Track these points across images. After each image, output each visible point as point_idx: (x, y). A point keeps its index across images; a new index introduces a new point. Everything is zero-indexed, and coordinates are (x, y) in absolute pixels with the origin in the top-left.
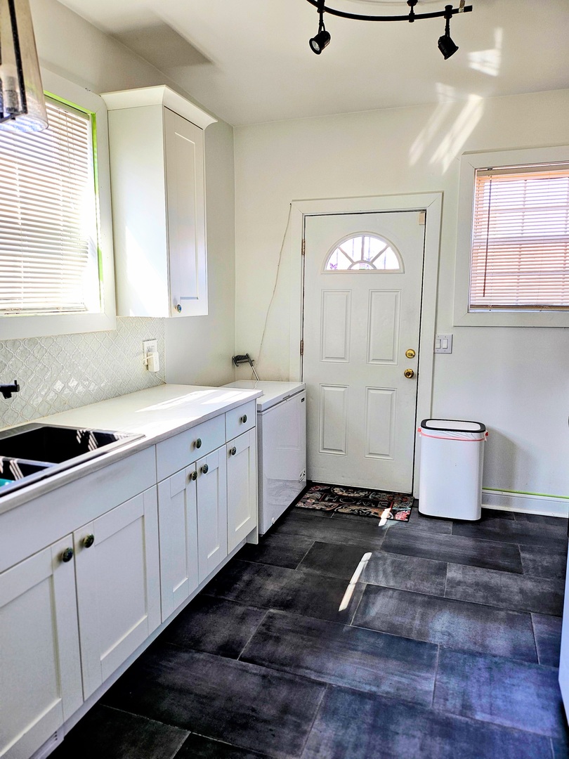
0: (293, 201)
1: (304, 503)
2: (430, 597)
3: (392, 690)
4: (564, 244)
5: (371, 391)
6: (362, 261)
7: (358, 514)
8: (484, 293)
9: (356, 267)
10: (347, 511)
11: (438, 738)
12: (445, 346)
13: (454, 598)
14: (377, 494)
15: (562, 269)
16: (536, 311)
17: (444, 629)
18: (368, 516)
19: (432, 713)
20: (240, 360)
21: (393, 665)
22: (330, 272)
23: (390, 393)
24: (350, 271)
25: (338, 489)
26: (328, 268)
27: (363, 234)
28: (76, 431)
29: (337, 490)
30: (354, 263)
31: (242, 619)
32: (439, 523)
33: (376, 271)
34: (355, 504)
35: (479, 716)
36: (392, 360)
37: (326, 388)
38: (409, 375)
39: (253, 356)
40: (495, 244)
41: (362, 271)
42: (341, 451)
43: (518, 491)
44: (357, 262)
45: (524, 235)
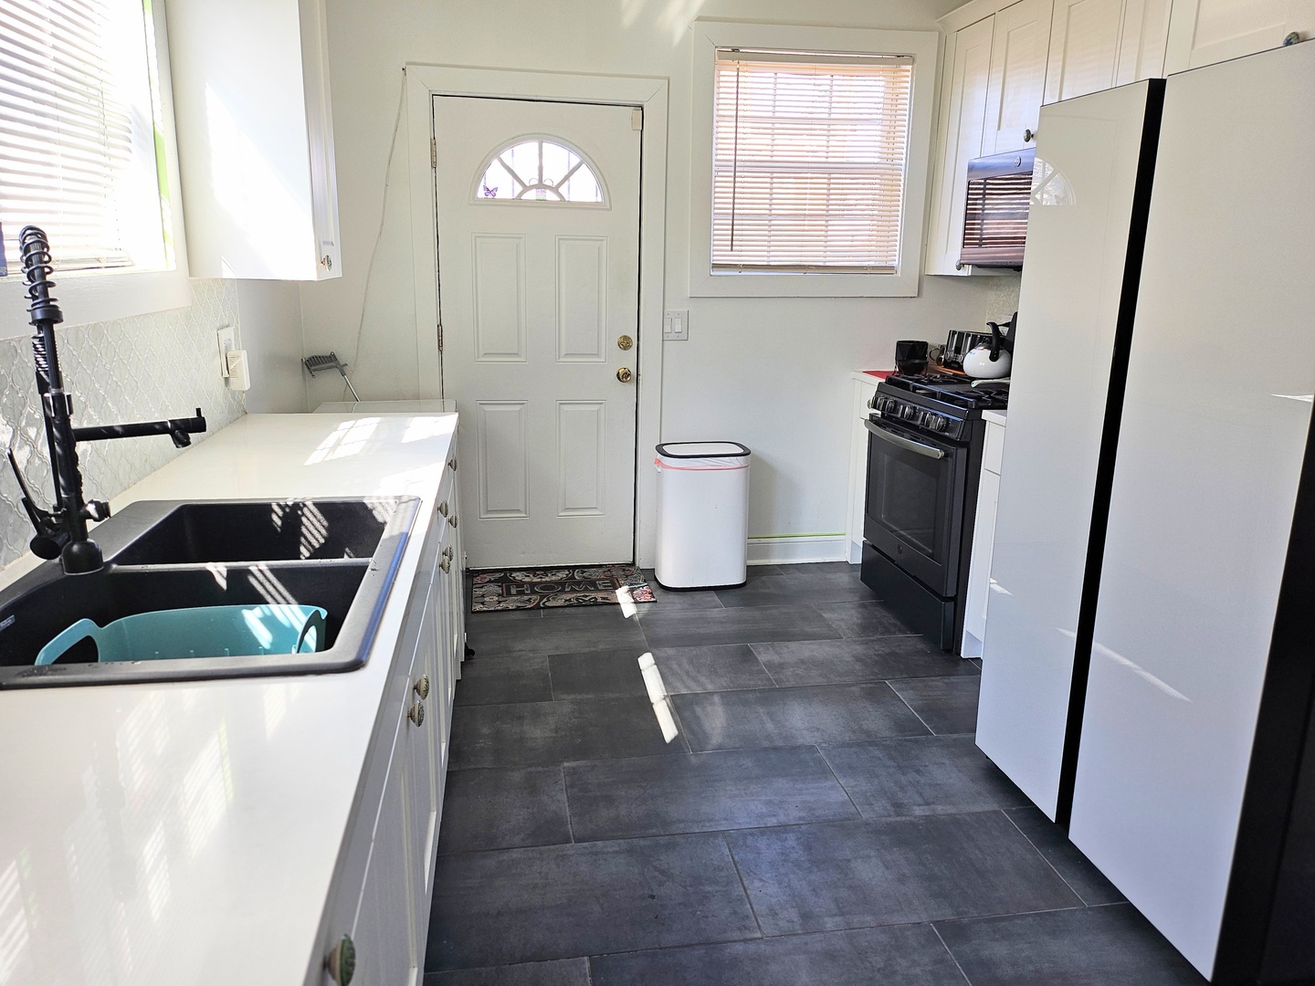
0: (408, 64)
1: (483, 603)
2: (762, 691)
3: (803, 814)
4: (826, 176)
5: (565, 408)
6: (541, 185)
7: (579, 605)
8: (732, 245)
9: (531, 195)
10: (560, 603)
11: (895, 849)
12: (678, 329)
13: (788, 685)
14: (583, 572)
15: (824, 212)
16: (799, 274)
17: (807, 725)
18: (596, 604)
19: (867, 824)
20: (317, 364)
21: (781, 784)
22: (485, 202)
23: (595, 408)
24: (517, 202)
25: (518, 573)
26: (481, 194)
27: (541, 137)
28: (270, 505)
29: (519, 576)
30: (526, 188)
31: (532, 787)
32: (698, 595)
33: (564, 204)
34: (563, 591)
35: (918, 811)
36: (597, 355)
37: (487, 408)
38: (623, 377)
39: (344, 355)
40: (746, 169)
41: (541, 203)
42: (518, 511)
43: (779, 535)
44: (532, 187)
45: (775, 159)
